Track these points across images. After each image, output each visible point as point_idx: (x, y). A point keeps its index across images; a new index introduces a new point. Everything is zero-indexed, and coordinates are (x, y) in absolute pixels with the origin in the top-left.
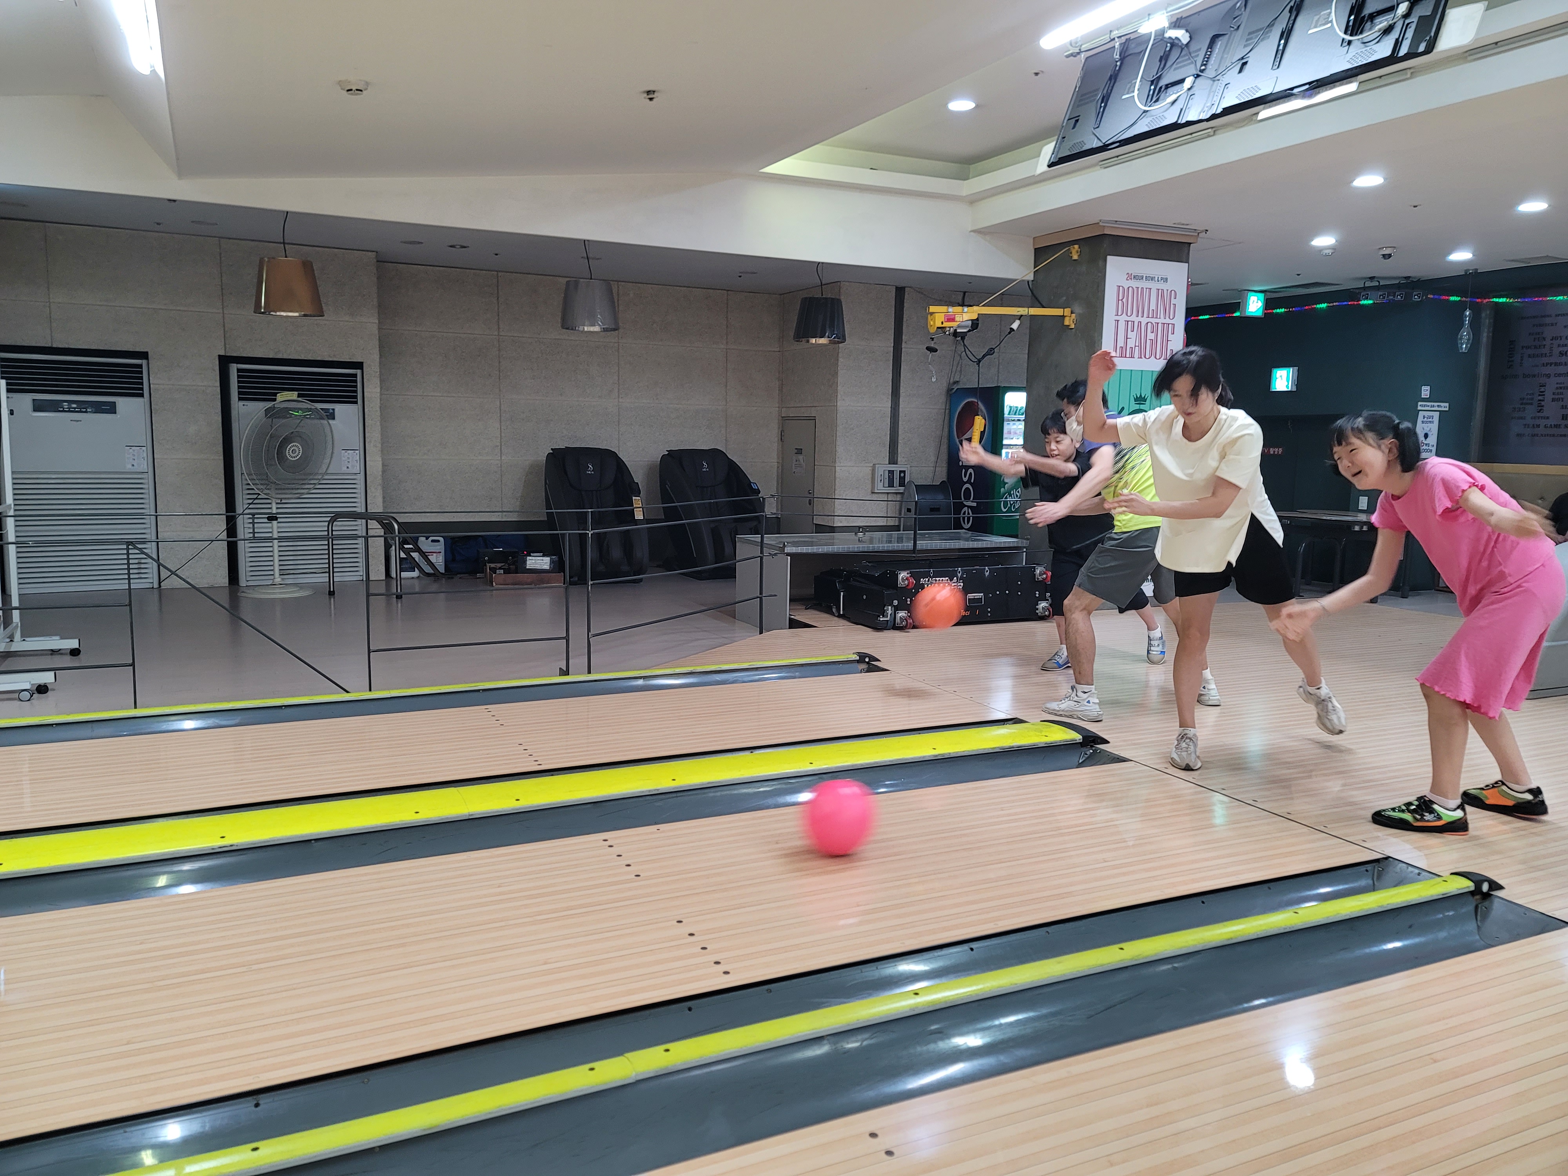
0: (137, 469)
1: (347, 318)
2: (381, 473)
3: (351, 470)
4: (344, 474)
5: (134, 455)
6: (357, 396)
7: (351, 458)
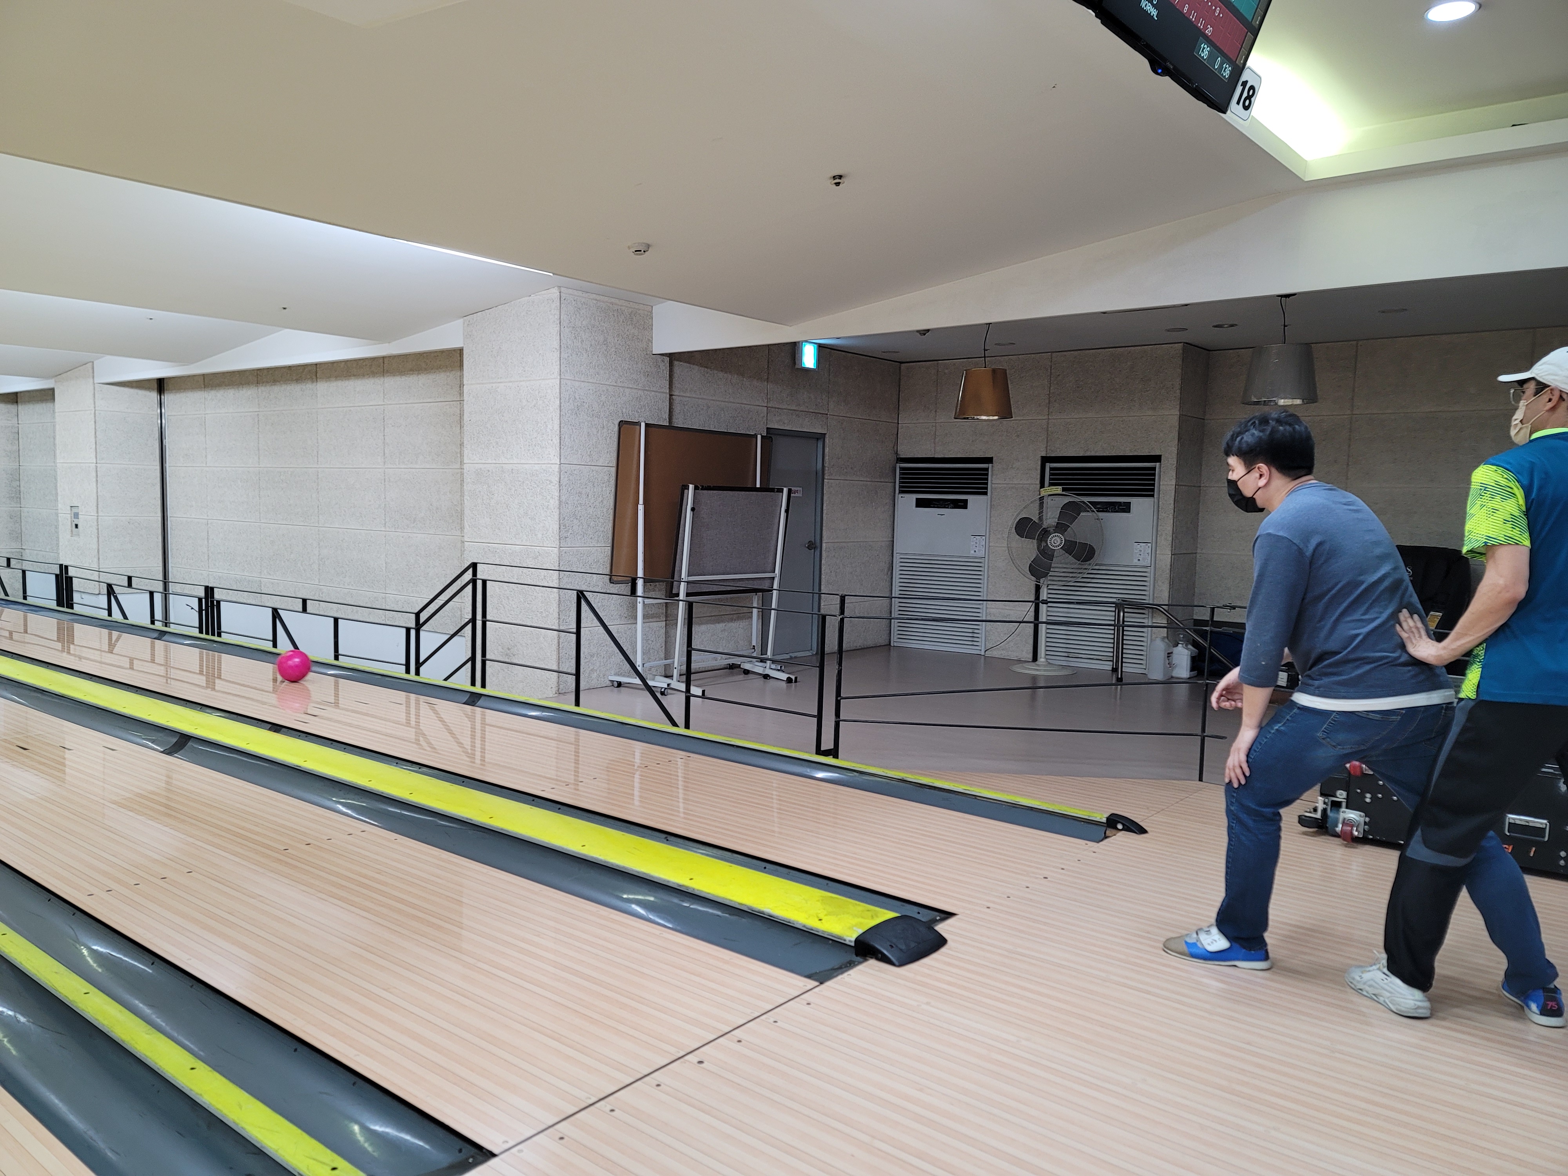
0: (978, 554)
1: (1150, 413)
2: (1169, 567)
3: (1142, 563)
4: (1136, 566)
5: (976, 543)
6: (1154, 489)
7: (1143, 551)
